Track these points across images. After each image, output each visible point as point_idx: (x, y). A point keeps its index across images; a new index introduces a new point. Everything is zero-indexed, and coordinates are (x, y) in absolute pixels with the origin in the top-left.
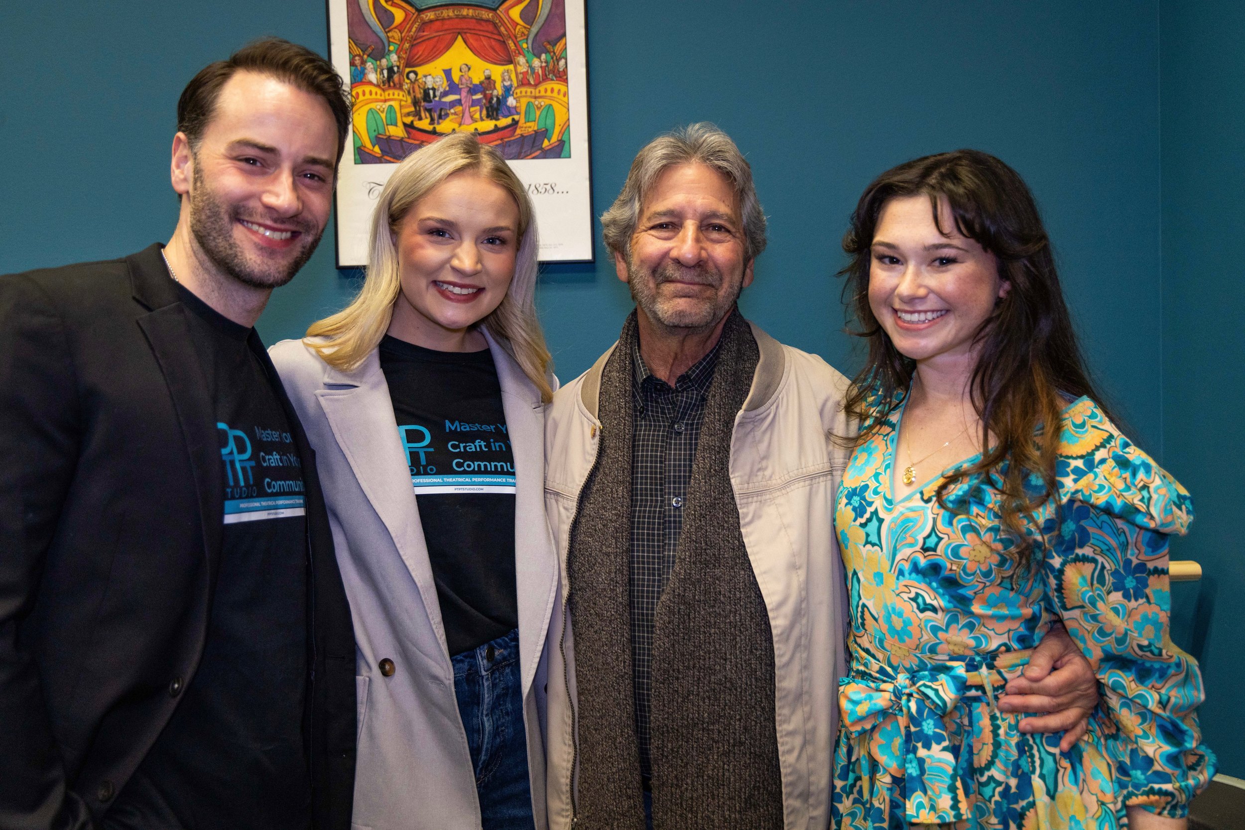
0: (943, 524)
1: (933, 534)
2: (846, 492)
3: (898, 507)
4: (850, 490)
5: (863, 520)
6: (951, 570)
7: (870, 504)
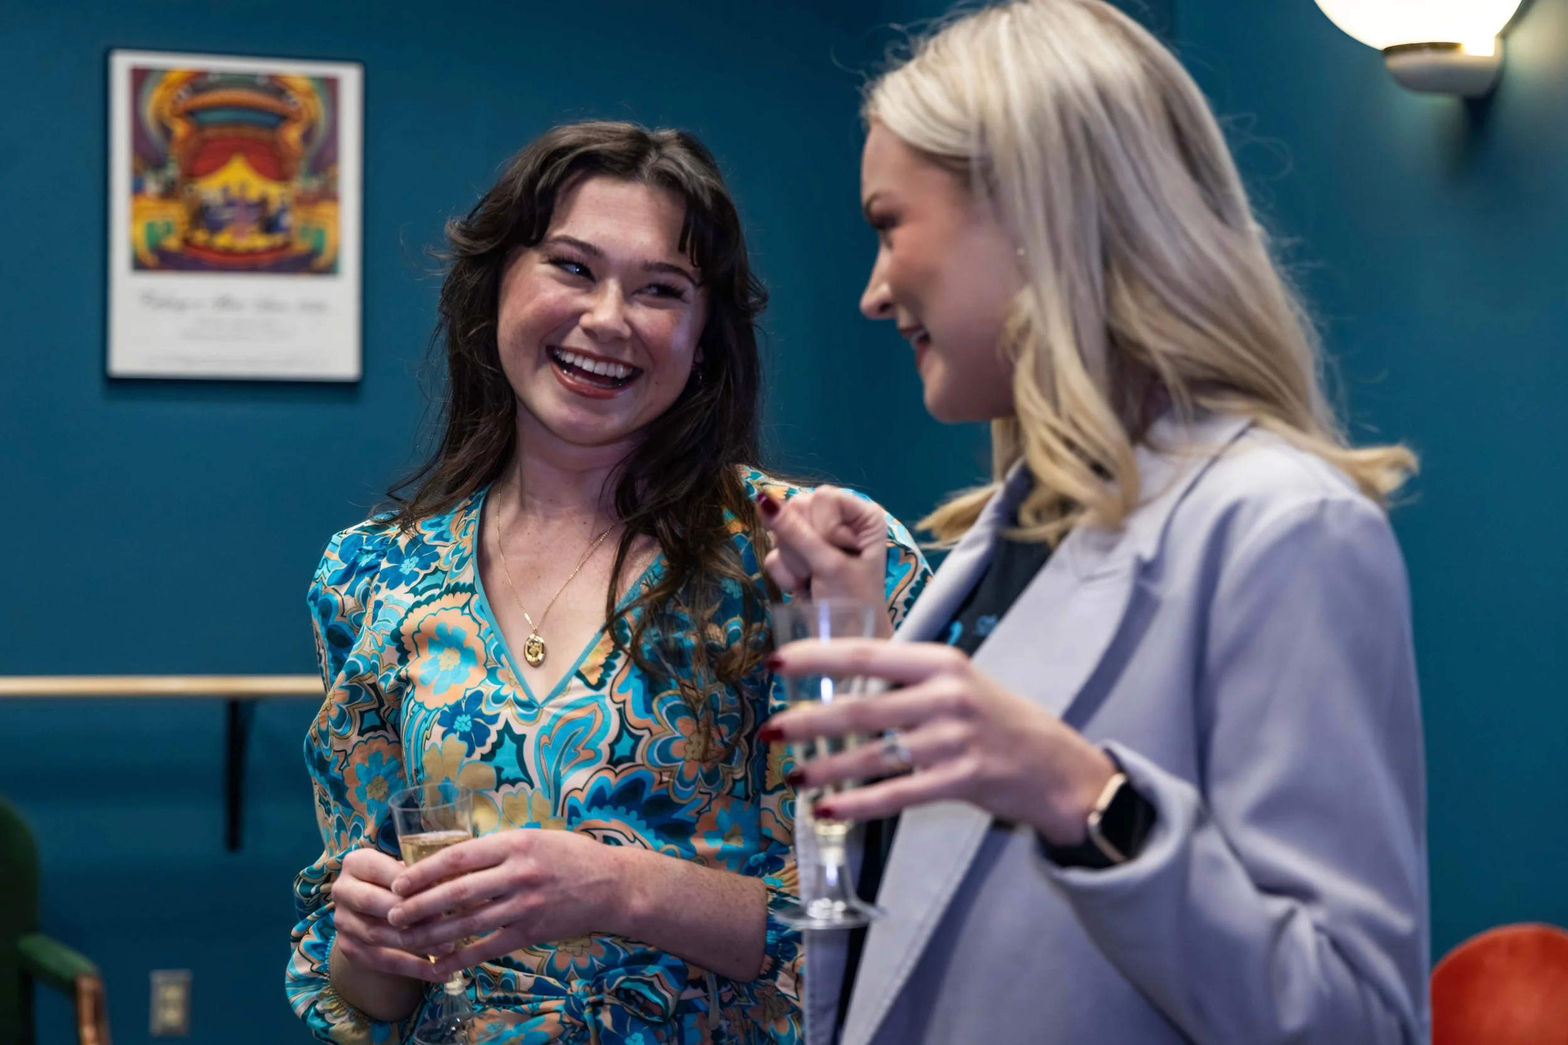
0: (637, 715)
1: (625, 734)
2: (438, 716)
3: (546, 709)
4: (446, 709)
5: (487, 749)
6: (661, 782)
7: (493, 719)
